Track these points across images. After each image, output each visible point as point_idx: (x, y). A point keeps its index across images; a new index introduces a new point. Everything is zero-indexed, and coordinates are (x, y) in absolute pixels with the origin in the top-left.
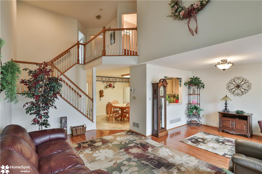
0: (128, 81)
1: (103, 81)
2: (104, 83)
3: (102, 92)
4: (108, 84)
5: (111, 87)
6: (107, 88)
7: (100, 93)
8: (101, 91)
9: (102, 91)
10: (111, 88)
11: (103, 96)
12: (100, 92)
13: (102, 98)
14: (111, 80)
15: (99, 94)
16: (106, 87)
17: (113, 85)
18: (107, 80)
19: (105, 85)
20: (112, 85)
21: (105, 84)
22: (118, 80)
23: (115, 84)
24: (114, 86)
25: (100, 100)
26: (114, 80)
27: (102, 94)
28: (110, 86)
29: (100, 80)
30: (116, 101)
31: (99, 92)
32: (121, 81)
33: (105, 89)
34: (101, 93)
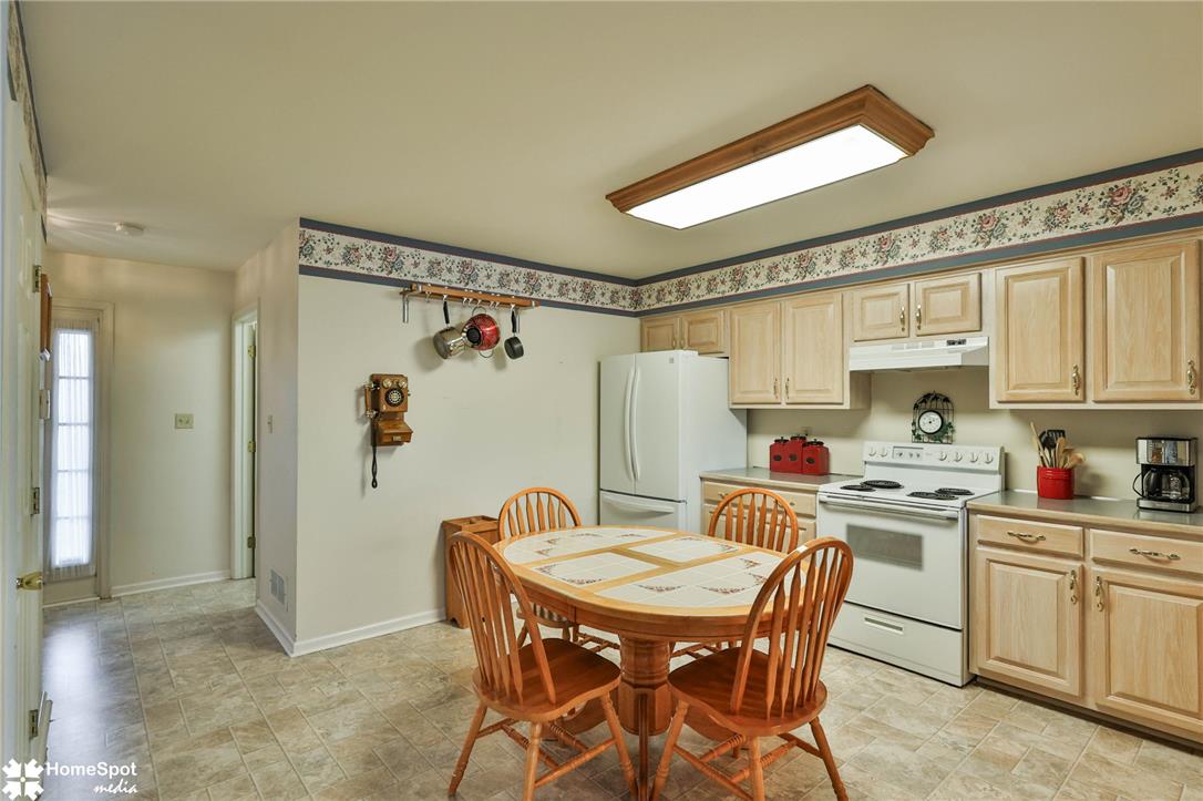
0: (638, 302)
1: (408, 289)
2: (415, 305)
3: (395, 397)
4: (461, 314)
5: (489, 345)
6: (445, 353)
7: (375, 406)
8: (376, 380)
9: (388, 383)
10: (484, 358)
11: (407, 436)
12: (375, 394)
13: (393, 462)
14: (488, 277)
15: (360, 420)
16: (439, 347)
17: (506, 333)
18: (447, 276)
19: (427, 329)
20: (497, 331)
21: (428, 318)
22: (549, 286)
23: (528, 318)
24: (515, 340)
25: (374, 484)
26: (518, 289)
27: (395, 417)
28: (478, 335)
29: (374, 266)
30: (534, 498)
31: (362, 391)
32: (575, 297)
33: (428, 367)
34: (384, 408)
